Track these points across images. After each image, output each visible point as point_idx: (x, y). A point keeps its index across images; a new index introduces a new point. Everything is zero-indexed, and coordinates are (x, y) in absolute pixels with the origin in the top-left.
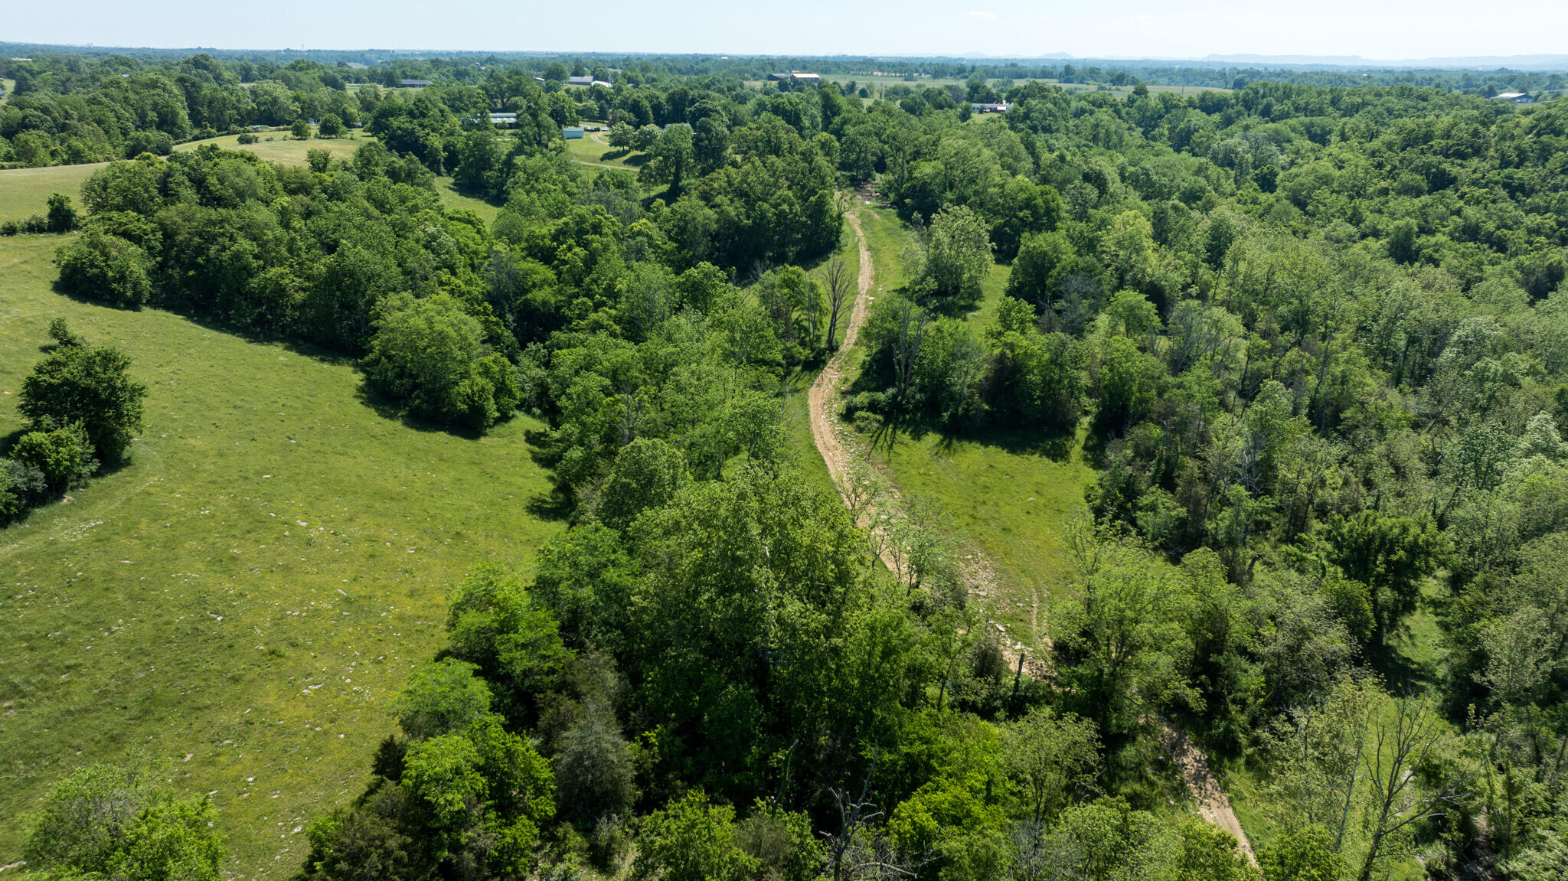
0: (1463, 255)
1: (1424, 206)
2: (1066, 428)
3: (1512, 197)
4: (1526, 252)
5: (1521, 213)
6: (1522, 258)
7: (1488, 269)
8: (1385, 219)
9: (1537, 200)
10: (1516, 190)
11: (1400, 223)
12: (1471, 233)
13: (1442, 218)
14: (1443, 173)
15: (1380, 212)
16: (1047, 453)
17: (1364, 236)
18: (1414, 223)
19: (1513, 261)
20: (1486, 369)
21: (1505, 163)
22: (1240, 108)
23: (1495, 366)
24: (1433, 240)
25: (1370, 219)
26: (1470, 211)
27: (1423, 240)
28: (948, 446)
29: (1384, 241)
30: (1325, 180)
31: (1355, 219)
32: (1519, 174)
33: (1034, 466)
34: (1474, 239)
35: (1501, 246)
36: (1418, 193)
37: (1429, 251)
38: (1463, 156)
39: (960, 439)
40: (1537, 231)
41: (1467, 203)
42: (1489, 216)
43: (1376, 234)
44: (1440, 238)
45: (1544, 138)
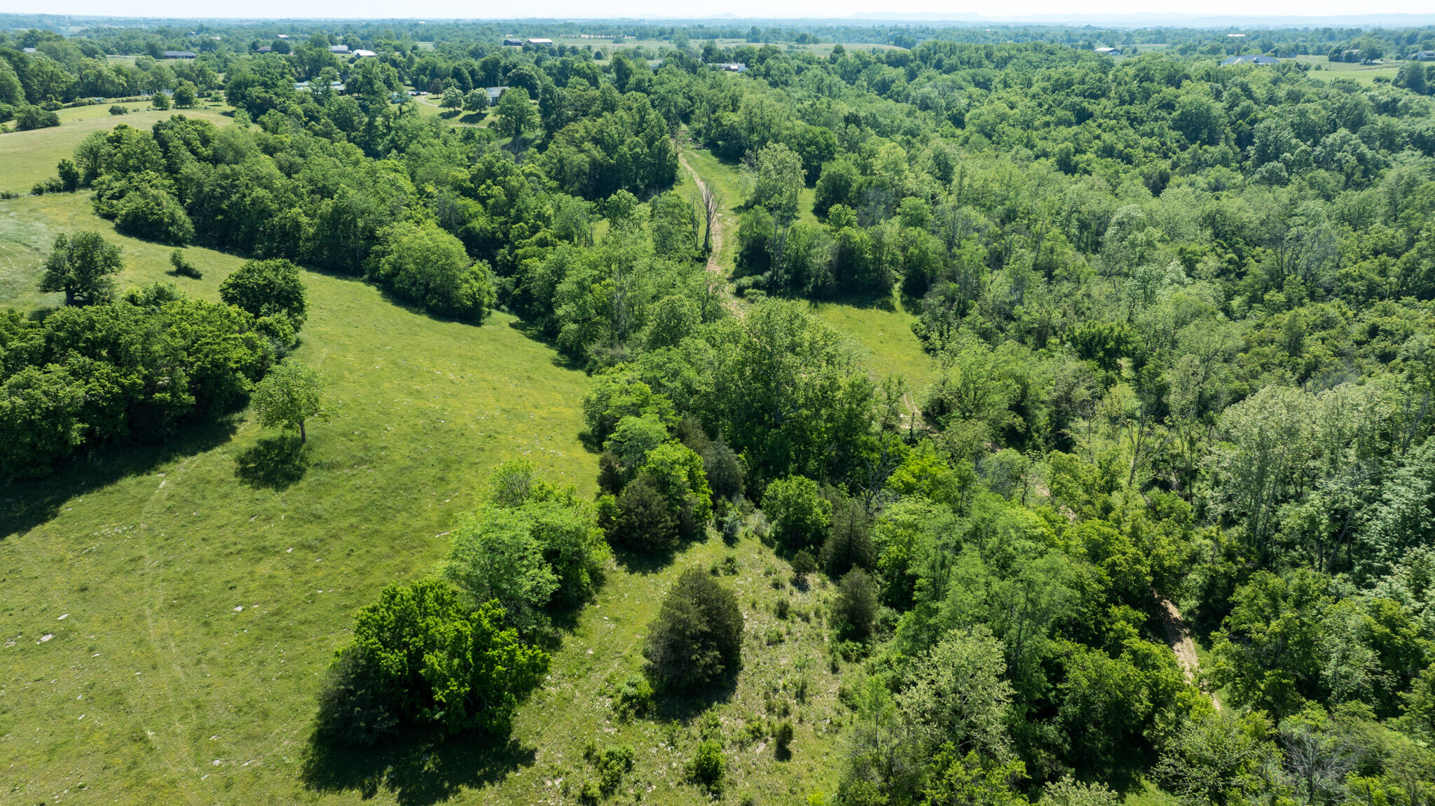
0: (1106, 167)
1: (1076, 134)
2: (885, 291)
3: (1131, 125)
4: (1145, 164)
5: (1137, 136)
6: (1143, 167)
7: (1123, 176)
8: (1050, 143)
9: (1146, 128)
10: (1134, 121)
11: (1062, 146)
12: (1108, 152)
13: (1089, 142)
14: (1083, 109)
15: (1045, 138)
16: (880, 307)
17: (1037, 157)
18: (1071, 146)
19: (1138, 170)
20: (1136, 238)
21: (1122, 103)
22: (918, 62)
23: (1141, 237)
24: (1085, 157)
25: (1040, 144)
26: (1105, 136)
27: (1078, 158)
28: (816, 307)
29: (1053, 160)
30: (1003, 118)
31: (1029, 145)
32: (1133, 109)
33: (874, 315)
34: (1111, 156)
35: (1128, 160)
36: (1070, 124)
37: (1084, 165)
38: (1094, 96)
39: (822, 302)
40: (1148, 149)
41: (1104, 131)
42: (1119, 139)
43: (1046, 155)
44: (1090, 155)
45: (1144, 84)
